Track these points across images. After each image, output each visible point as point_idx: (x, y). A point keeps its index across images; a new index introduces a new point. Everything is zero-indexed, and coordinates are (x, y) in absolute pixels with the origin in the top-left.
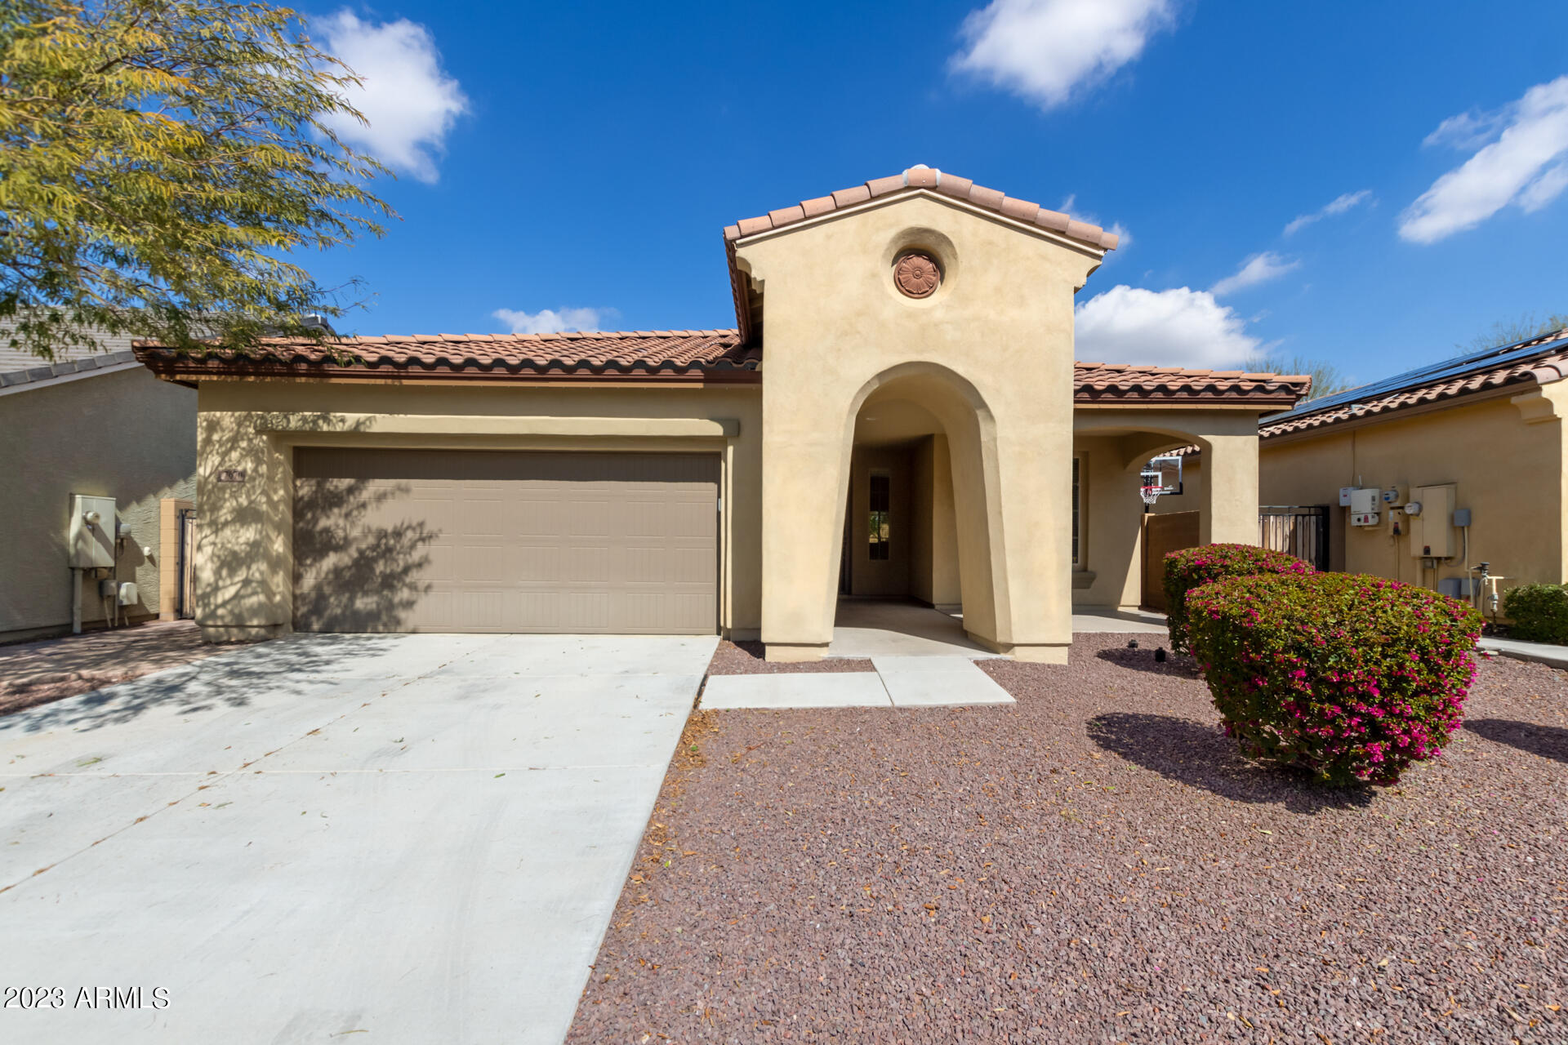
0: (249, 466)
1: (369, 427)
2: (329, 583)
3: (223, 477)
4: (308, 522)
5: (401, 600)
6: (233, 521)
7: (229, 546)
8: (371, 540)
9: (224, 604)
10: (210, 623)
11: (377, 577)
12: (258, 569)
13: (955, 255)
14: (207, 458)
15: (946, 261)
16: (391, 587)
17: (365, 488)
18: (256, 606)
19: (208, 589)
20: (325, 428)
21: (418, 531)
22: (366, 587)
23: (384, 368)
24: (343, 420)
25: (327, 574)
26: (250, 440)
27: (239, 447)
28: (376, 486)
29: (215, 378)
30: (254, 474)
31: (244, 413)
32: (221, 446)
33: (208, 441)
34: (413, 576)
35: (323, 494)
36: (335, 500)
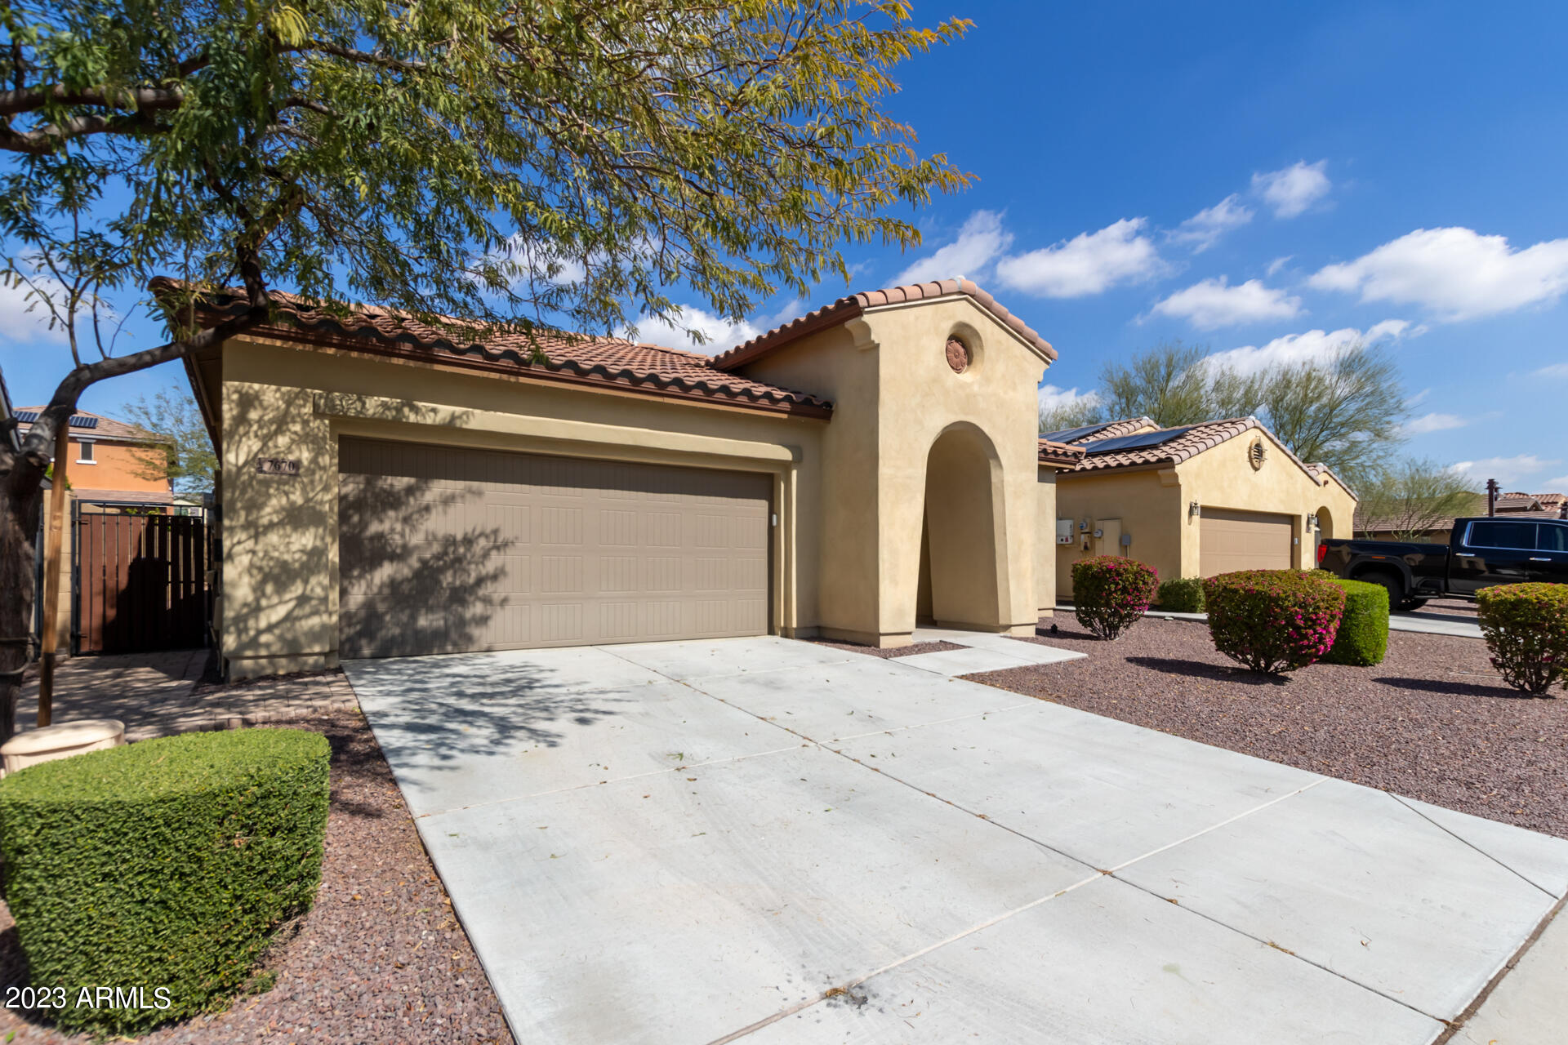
0: (305, 456)
1: (466, 423)
2: (384, 600)
3: (266, 467)
4: (355, 526)
5: (474, 615)
6: (281, 523)
7: (276, 554)
8: (436, 548)
9: (270, 628)
10: (249, 653)
11: (445, 589)
12: (320, 584)
13: (982, 347)
14: (240, 441)
15: (975, 350)
16: (463, 602)
17: (429, 488)
18: (317, 629)
19: (245, 610)
20: (412, 418)
21: (492, 539)
22: (430, 602)
23: (503, 362)
24: (434, 410)
25: (381, 587)
26: (305, 423)
27: (289, 430)
28: (439, 488)
29: (278, 343)
30: (312, 466)
31: (297, 390)
32: (261, 427)
33: (241, 419)
34: (487, 589)
35: (373, 493)
36: (392, 501)
